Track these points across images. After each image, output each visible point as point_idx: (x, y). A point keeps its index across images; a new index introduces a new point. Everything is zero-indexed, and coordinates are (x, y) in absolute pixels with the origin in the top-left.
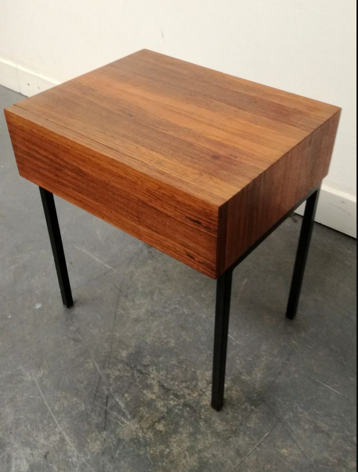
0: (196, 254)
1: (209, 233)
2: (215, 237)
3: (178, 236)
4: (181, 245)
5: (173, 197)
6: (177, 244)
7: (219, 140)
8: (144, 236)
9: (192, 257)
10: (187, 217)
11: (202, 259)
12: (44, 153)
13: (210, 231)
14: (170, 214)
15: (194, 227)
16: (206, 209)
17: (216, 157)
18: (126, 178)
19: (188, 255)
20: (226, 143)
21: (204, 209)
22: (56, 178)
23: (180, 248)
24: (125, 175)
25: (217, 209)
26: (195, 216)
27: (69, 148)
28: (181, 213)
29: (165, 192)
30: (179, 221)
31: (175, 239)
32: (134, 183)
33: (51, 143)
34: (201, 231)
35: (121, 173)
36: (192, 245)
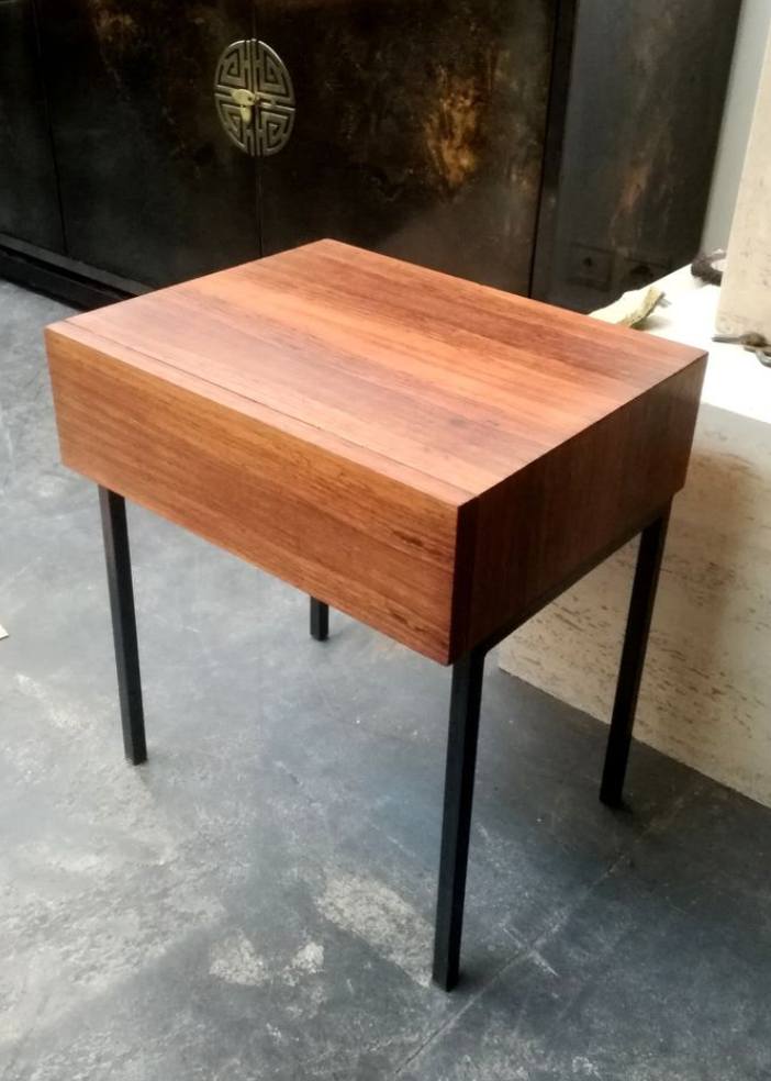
0: (410, 612)
1: (438, 564)
2: (448, 572)
3: (375, 575)
4: (380, 593)
5: (369, 490)
6: (373, 593)
7: (464, 394)
8: (306, 578)
9: (403, 620)
10: (396, 533)
11: (422, 623)
12: (117, 414)
13: (438, 560)
14: (361, 527)
15: (409, 552)
16: (433, 512)
17: (458, 422)
18: (277, 456)
19: (396, 616)
20: (480, 399)
21: (429, 512)
22: (135, 465)
23: (377, 601)
24: (276, 451)
25: (456, 511)
26: (412, 530)
27: (168, 400)
28: (384, 524)
29: (353, 482)
30: (379, 543)
31: (367, 582)
32: (293, 465)
33: (133, 391)
34: (420, 560)
35: (270, 447)
36: (402, 591)
